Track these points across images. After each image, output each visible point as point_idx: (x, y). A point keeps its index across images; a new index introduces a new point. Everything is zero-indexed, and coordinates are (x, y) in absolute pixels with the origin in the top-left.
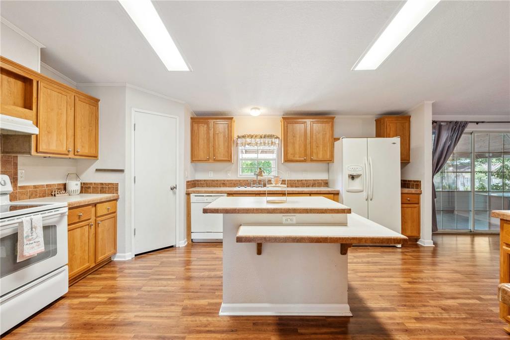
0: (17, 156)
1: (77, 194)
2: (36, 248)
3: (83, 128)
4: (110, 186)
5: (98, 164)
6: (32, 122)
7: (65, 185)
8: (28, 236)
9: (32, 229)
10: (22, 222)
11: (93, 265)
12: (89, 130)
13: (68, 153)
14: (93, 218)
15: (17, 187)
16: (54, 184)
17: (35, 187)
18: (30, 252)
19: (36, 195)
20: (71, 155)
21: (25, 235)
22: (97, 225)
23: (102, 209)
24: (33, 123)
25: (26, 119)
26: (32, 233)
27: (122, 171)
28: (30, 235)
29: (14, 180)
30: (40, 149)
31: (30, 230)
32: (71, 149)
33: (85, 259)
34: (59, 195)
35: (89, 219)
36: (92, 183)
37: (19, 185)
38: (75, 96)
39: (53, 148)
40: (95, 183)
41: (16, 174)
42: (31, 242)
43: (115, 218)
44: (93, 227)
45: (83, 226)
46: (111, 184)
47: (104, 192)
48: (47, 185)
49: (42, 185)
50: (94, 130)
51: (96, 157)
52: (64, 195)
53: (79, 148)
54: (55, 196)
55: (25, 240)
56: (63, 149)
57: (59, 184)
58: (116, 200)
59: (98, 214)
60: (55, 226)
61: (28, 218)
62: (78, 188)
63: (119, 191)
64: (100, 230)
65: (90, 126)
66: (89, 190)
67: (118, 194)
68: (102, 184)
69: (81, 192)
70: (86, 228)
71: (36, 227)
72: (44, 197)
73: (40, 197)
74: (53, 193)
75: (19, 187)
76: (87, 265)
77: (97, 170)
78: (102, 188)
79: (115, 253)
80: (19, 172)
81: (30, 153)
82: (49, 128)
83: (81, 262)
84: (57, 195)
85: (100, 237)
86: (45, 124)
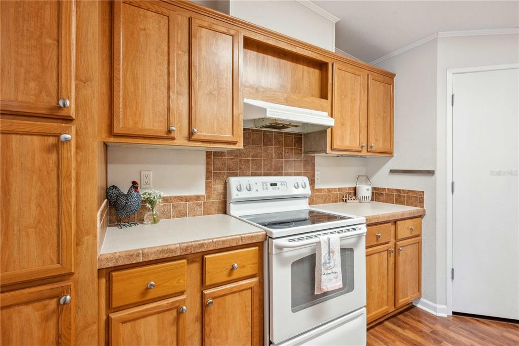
0: (314, 156)
1: (368, 201)
2: (334, 281)
3: (377, 115)
4: (410, 195)
5: (392, 164)
6: (327, 113)
7: (355, 189)
8: (325, 263)
9: (329, 254)
10: (320, 242)
11: (393, 309)
12: (383, 117)
13: (361, 149)
14: (393, 241)
15: (314, 189)
16: (345, 188)
17: (329, 190)
18: (328, 287)
19: (330, 200)
20: (364, 153)
21: (323, 261)
22: (396, 251)
23: (404, 229)
24: (328, 115)
25: (322, 111)
26: (329, 259)
27: (431, 173)
28: (328, 261)
29: (312, 182)
30: (335, 147)
31: (328, 254)
32: (364, 144)
33: (383, 299)
34: (350, 201)
35: (388, 243)
36: (385, 189)
37: (316, 187)
38: (368, 75)
39: (347, 144)
40: (388, 189)
41: (313, 176)
42: (329, 271)
43: (419, 243)
44: (392, 254)
45: (381, 252)
46: (411, 191)
47: (402, 203)
48: (339, 189)
49: (335, 189)
50: (389, 117)
51: (390, 153)
52: (354, 201)
53: (372, 143)
54: (346, 201)
55: (323, 269)
56: (356, 146)
57: (349, 188)
58: (421, 217)
59: (399, 237)
60: (352, 250)
61: (326, 237)
62: (369, 194)
63: (425, 204)
64: (401, 259)
65: (384, 112)
66: (381, 197)
67: (423, 207)
68: (398, 191)
69: (372, 200)
70: (385, 254)
71: (334, 252)
72: (336, 202)
73: (333, 202)
74: (344, 199)
75: (316, 190)
76: (385, 308)
77: (393, 172)
78: (399, 197)
79: (419, 298)
80: (316, 173)
81: (325, 151)
82: (343, 119)
83: (378, 302)
84: (348, 201)
85: (401, 269)
86: (340, 115)
